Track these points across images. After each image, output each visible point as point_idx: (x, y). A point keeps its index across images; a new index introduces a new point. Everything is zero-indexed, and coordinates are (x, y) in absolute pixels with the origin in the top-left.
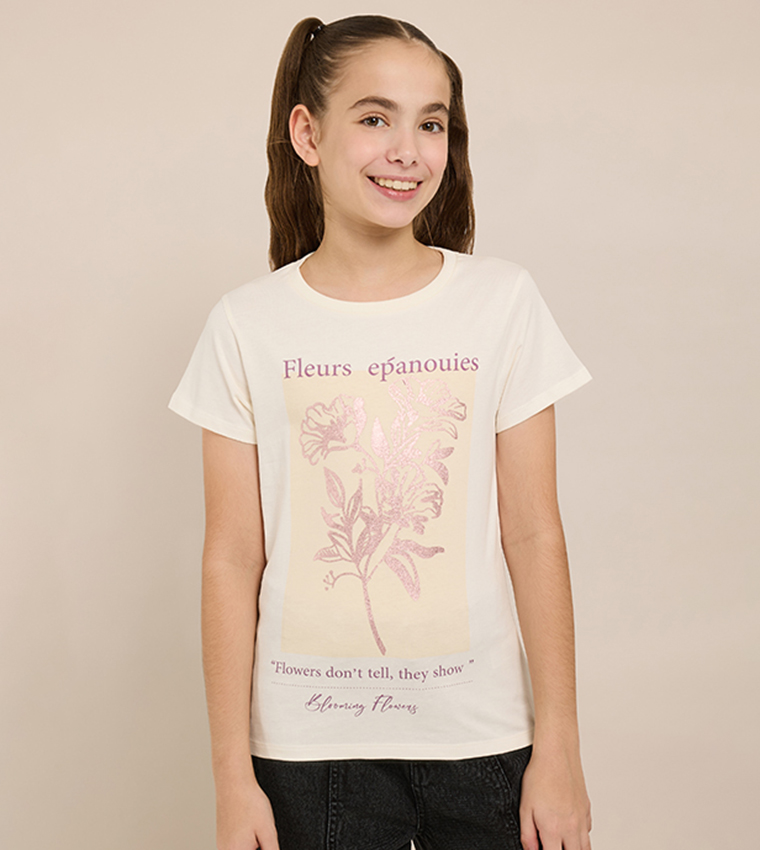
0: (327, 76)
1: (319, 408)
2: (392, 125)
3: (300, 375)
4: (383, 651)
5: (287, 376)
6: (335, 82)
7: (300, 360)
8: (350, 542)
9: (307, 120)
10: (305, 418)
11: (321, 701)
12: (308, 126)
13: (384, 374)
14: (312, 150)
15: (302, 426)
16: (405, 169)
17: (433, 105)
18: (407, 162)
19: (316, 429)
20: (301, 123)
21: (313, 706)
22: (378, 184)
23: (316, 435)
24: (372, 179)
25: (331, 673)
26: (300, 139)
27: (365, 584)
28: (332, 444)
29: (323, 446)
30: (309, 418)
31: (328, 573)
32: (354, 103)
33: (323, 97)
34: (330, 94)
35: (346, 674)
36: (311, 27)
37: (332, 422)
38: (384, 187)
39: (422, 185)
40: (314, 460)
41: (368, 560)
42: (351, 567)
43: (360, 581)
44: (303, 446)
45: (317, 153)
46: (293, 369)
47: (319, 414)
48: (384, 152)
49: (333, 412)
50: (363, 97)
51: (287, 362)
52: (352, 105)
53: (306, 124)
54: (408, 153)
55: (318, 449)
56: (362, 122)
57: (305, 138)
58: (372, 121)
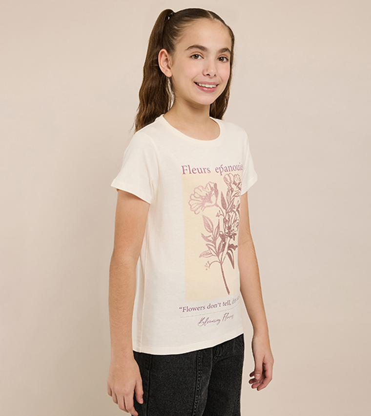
0: (175, 36)
1: (201, 188)
2: (205, 58)
3: (190, 173)
4: (229, 292)
5: (184, 173)
6: (179, 38)
7: (189, 166)
8: (215, 248)
9: (166, 56)
10: (194, 193)
11: (204, 321)
12: (167, 59)
13: (221, 172)
14: (168, 70)
15: (191, 197)
16: (211, 78)
17: (224, 49)
18: (212, 75)
19: (199, 198)
20: (164, 58)
21: (201, 324)
22: (198, 85)
23: (199, 201)
24: (196, 83)
25: (210, 307)
26: (163, 65)
27: (221, 265)
28: (207, 204)
29: (202, 205)
30: (195, 193)
31: (207, 262)
32: (188, 48)
33: (173, 45)
34: (177, 43)
35: (215, 306)
36: (168, 13)
37: (206, 194)
38: (201, 86)
39: (218, 86)
40: (197, 212)
41: (222, 254)
42: (216, 258)
43: (220, 264)
44: (191, 206)
45: (171, 71)
46: (187, 170)
47: (200, 190)
48: (202, 71)
49: (207, 190)
50: (192, 45)
51: (183, 167)
52: (186, 48)
53: (166, 58)
54: (212, 71)
55: (199, 207)
56: (191, 57)
57: (165, 64)
58: (196, 56)
